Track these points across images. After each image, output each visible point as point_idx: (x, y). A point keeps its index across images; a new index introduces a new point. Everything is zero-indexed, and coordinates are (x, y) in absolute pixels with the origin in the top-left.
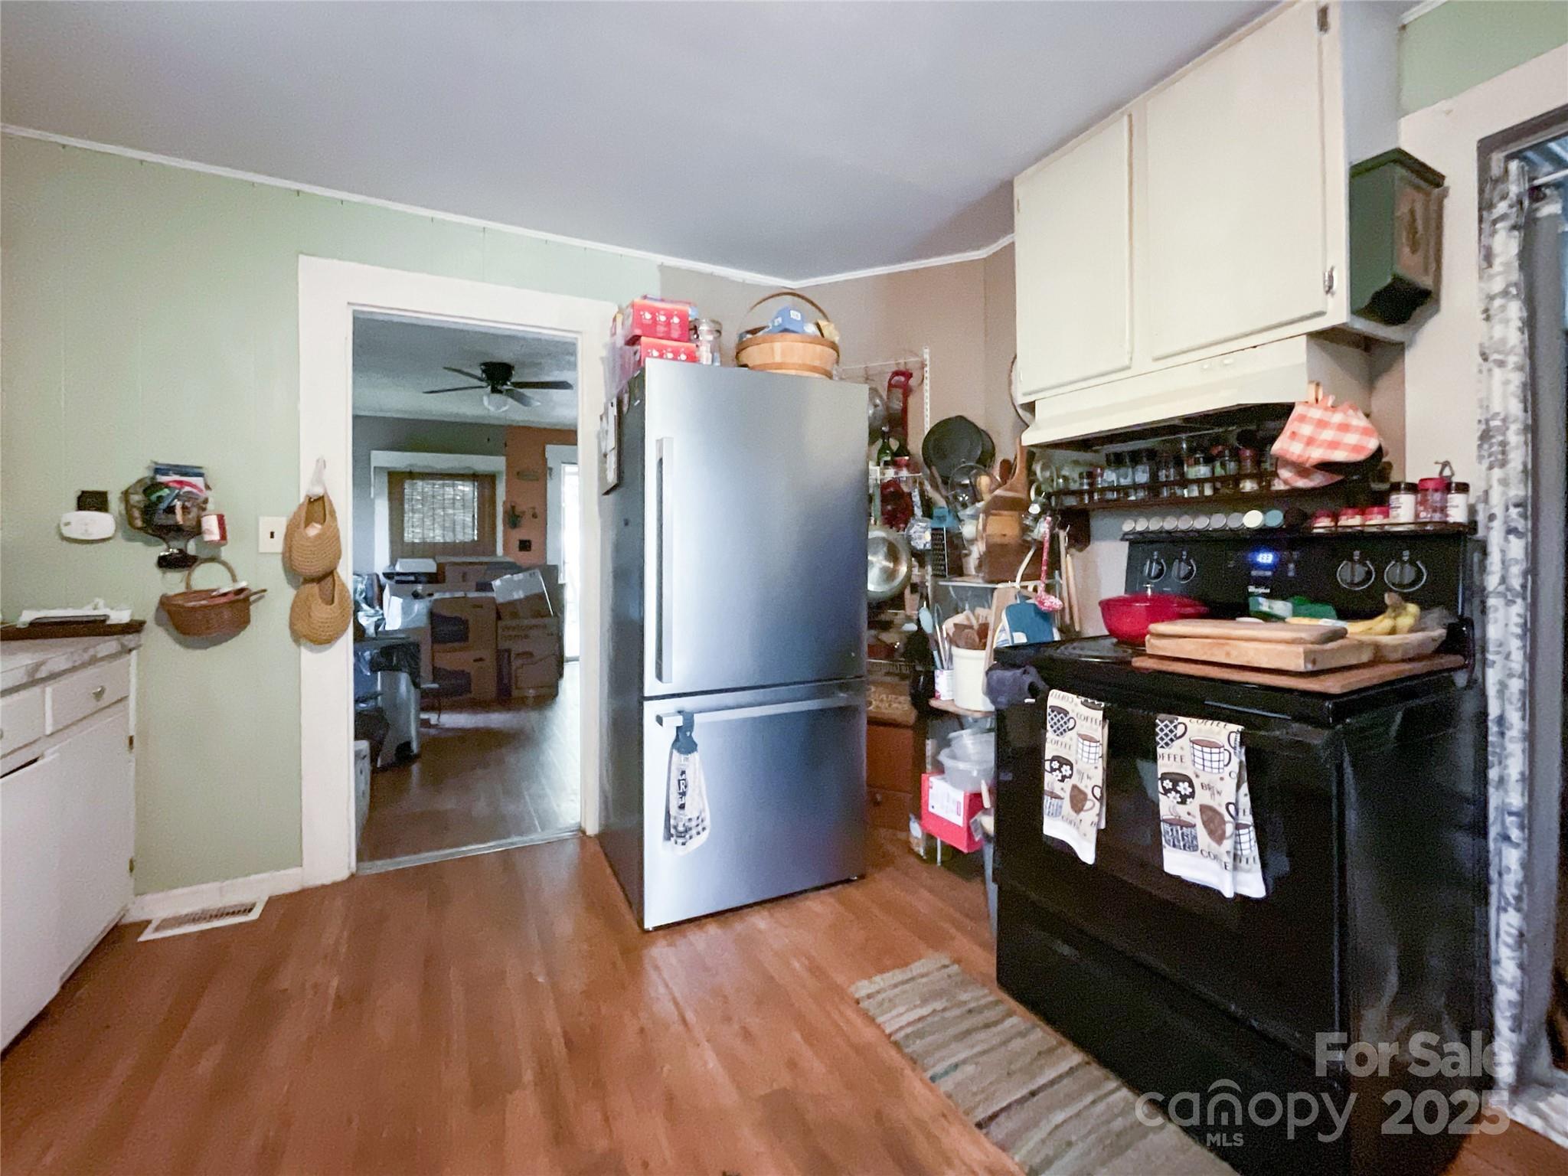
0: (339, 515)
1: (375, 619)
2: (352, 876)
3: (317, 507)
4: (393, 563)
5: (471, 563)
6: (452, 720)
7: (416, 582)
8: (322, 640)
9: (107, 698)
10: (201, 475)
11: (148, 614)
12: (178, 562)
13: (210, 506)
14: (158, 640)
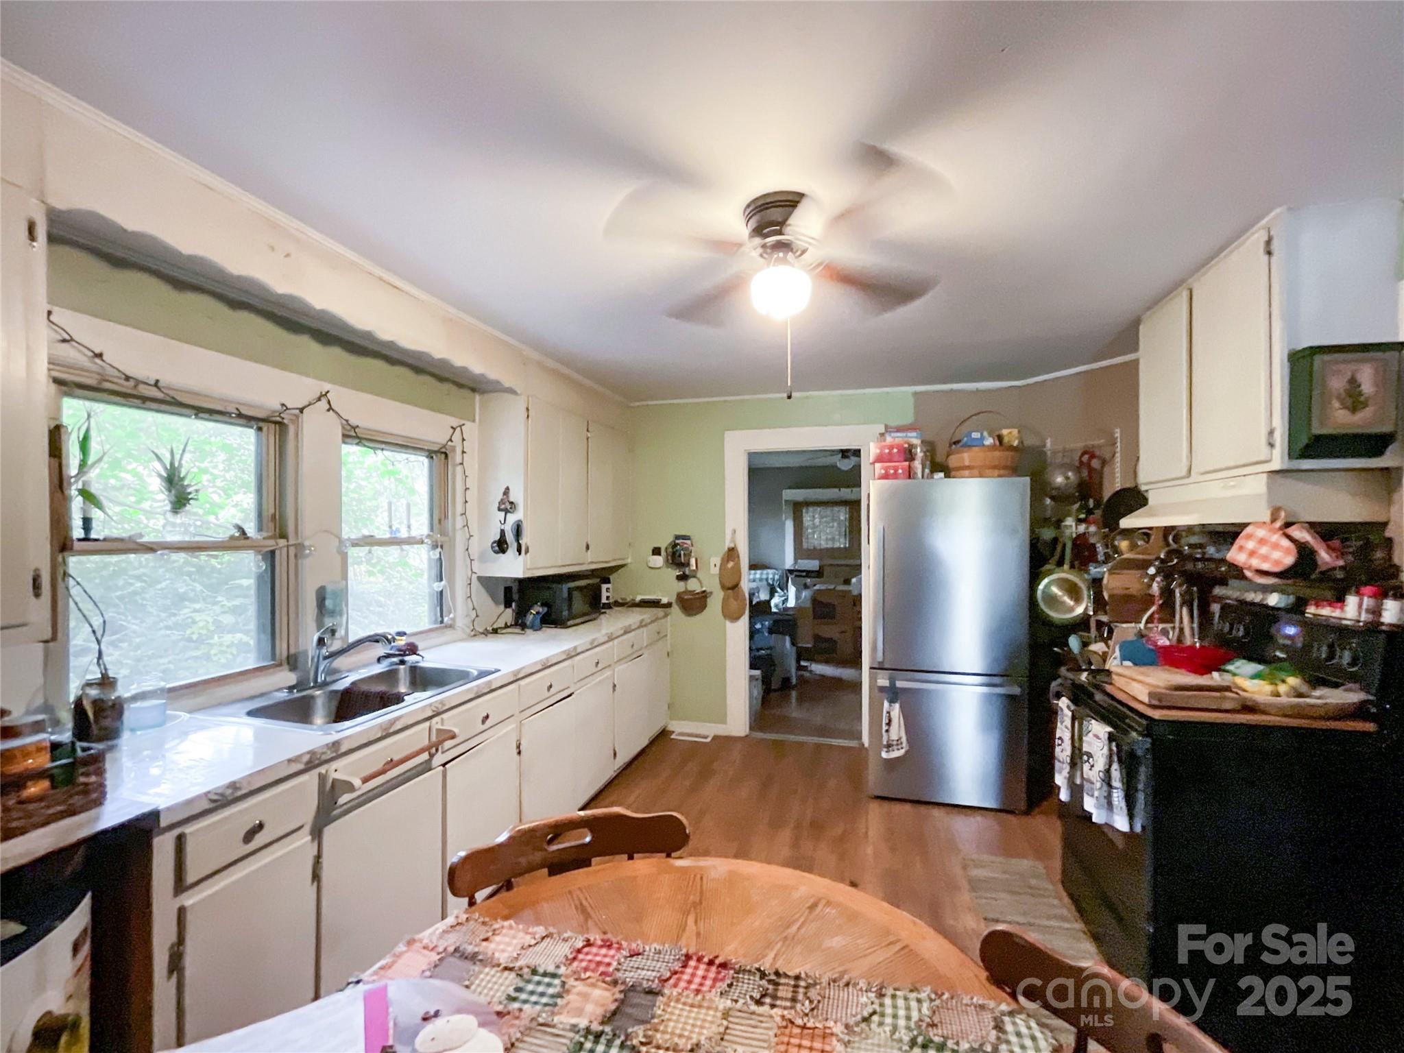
0: (741, 556)
1: (783, 598)
2: (747, 736)
3: (732, 553)
4: (796, 562)
5: (838, 565)
6: (819, 669)
7: (807, 576)
8: (735, 618)
9: (662, 635)
10: (689, 539)
11: (673, 600)
12: (683, 578)
13: (693, 554)
14: (676, 610)
